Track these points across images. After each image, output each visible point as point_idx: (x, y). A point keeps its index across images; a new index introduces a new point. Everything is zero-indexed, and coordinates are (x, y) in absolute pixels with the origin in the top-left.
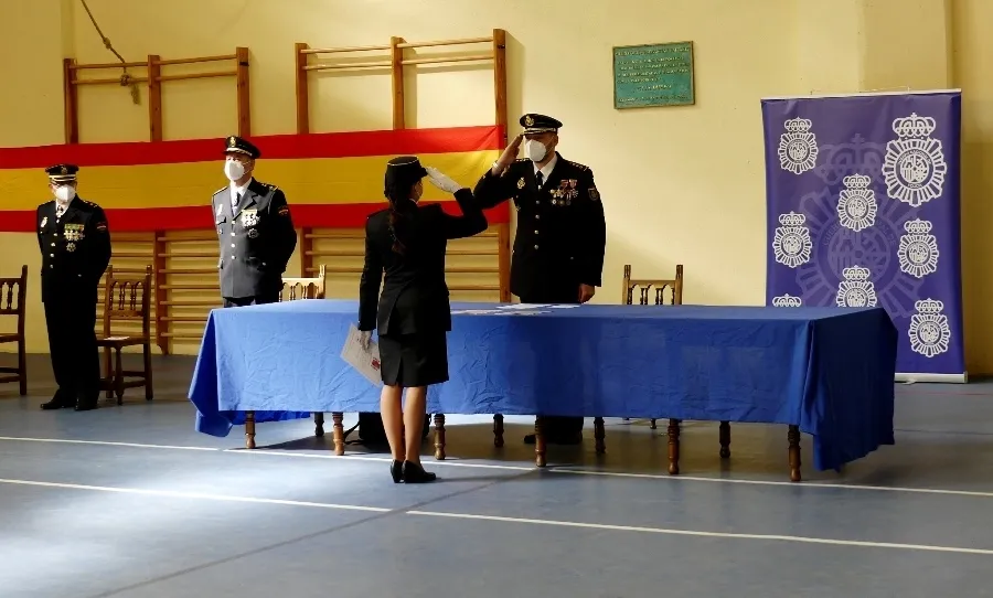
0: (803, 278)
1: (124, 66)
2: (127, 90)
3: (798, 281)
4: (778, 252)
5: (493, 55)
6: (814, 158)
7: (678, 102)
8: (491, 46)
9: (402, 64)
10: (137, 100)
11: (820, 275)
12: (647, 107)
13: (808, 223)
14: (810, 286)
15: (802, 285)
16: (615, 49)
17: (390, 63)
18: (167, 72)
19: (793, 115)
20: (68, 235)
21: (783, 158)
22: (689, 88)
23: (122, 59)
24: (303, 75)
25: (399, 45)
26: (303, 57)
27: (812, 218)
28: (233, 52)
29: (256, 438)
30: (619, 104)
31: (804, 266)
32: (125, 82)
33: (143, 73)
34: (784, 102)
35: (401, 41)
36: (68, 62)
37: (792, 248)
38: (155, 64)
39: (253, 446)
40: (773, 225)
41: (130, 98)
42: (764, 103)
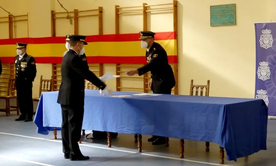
0: (267, 84)
1: (68, 13)
2: (68, 20)
3: (265, 85)
4: (259, 75)
5: (173, 9)
6: (271, 43)
7: (230, 24)
8: (172, 6)
9: (146, 12)
10: (71, 23)
11: (273, 83)
12: (221, 26)
13: (269, 66)
14: (269, 87)
15: (267, 86)
16: (211, 7)
17: (142, 11)
18: (80, 14)
19: (265, 28)
20: (22, 66)
21: (261, 43)
22: (234, 19)
23: (67, 11)
24: (118, 16)
25: (145, 6)
26: (117, 10)
27: (270, 64)
28: (97, 8)
29: (57, 136)
30: (212, 25)
31: (268, 80)
32: (68, 18)
33: (72, 15)
34: (262, 24)
35: (146, 4)
36: (52, 12)
37: (264, 74)
38: (76, 12)
39: (56, 138)
40: (257, 66)
41: (70, 23)
42: (255, 24)
